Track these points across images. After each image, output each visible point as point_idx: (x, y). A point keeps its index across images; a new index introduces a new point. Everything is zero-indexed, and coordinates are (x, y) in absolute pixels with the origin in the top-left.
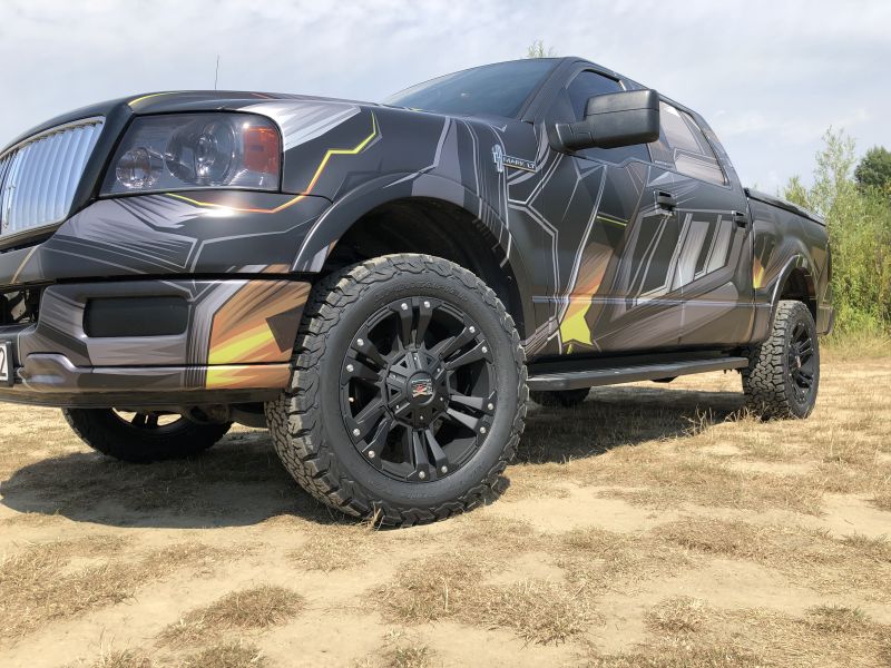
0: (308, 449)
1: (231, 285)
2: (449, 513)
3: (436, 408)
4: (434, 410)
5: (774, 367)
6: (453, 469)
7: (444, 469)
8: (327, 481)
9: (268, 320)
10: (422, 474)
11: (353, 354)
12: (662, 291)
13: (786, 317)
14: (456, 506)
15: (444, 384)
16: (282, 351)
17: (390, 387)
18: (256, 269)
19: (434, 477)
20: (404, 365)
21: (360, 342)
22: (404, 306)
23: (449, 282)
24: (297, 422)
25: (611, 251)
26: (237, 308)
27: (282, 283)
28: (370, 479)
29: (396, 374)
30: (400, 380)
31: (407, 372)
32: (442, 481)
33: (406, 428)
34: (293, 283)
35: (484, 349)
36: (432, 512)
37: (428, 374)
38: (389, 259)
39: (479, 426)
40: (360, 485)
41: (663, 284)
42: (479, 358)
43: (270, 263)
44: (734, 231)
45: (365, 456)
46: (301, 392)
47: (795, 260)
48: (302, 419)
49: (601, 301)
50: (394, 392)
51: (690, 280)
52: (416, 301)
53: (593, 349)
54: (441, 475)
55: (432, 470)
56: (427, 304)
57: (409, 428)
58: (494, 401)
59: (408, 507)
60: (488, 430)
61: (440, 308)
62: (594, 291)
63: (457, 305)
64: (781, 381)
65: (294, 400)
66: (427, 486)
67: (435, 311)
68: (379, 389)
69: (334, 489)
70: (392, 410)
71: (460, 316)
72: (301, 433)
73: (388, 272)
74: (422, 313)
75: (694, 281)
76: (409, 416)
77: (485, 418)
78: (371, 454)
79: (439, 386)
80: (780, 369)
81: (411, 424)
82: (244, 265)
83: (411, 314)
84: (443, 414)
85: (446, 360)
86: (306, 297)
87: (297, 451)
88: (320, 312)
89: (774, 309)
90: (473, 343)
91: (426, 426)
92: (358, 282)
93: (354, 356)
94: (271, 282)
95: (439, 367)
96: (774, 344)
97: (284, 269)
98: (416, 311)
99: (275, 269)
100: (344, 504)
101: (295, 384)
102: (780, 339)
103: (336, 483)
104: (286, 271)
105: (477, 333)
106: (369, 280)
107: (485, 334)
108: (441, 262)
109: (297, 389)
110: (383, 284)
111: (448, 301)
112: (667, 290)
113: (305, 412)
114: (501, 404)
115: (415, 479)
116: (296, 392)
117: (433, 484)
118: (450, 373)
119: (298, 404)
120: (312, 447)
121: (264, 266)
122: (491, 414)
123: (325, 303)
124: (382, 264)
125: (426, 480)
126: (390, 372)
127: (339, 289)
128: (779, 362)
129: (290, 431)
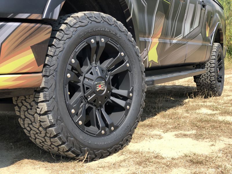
0: (50, 122)
1: (11, 26)
2: (116, 151)
3: (107, 96)
4: (106, 98)
5: (211, 73)
6: (116, 128)
7: (112, 128)
8: (60, 139)
9: (32, 47)
10: (103, 132)
11: (70, 67)
12: (180, 37)
13: (216, 50)
14: (118, 147)
15: (109, 84)
16: (38, 66)
17: (85, 86)
18: (24, 16)
19: (108, 133)
20: (91, 73)
21: (73, 61)
22: (93, 41)
23: (112, 28)
24: (44, 107)
25: (164, 16)
26: (14, 40)
27: (38, 25)
28: (81, 136)
29: (88, 79)
30: (90, 82)
31: (94, 77)
32: (112, 135)
33: (92, 108)
34: (44, 26)
35: (128, 65)
36: (108, 151)
37: (103, 78)
38: (85, 14)
39: (126, 105)
40: (77, 140)
41: (181, 34)
42: (126, 70)
43: (32, 13)
44: (202, 9)
45: (77, 124)
46: (45, 90)
47: (219, 24)
48: (47, 104)
49: (162, 41)
50: (87, 88)
51: (189, 32)
52: (98, 39)
53: (158, 65)
54: (111, 132)
55: (107, 129)
56: (103, 40)
57: (94, 108)
58: (132, 92)
59: (98, 150)
60: (130, 107)
61: (109, 42)
62: (159, 36)
63: (116, 41)
64: (214, 79)
65: (41, 94)
66: (106, 138)
67: (106, 44)
68: (79, 87)
69: (63, 143)
70: (86, 98)
71: (117, 47)
72: (46, 113)
73: (86, 22)
74: (100, 45)
75: (190, 32)
76: (94, 101)
77: (128, 101)
78: (80, 122)
79: (108, 84)
80: (213, 74)
81: (95, 106)
82: (18, 13)
83: (95, 45)
84: (109, 100)
85: (109, 71)
86: (50, 34)
87: (42, 124)
88: (53, 43)
89: (212, 46)
90: (122, 62)
91: (101, 106)
92: (71, 27)
93: (70, 69)
94: (32, 25)
95: (107, 75)
96: (211, 63)
97: (39, 16)
98: (98, 43)
99: (34, 16)
100: (67, 151)
101: (43, 85)
102: (213, 60)
103: (64, 139)
104: (40, 18)
105: (125, 56)
106: (77, 26)
107: (128, 57)
108: (108, 16)
109: (43, 88)
110: (83, 28)
111: (112, 39)
112: (182, 37)
113: (48, 101)
114: (135, 93)
115: (100, 135)
116: (42, 90)
117: (108, 137)
118: (111, 77)
119: (45, 96)
120: (52, 121)
121: (29, 14)
122: (131, 98)
123: (55, 38)
124: (82, 17)
125: (105, 135)
126: (85, 77)
127: (62, 30)
128: (213, 71)
129: (38, 112)
